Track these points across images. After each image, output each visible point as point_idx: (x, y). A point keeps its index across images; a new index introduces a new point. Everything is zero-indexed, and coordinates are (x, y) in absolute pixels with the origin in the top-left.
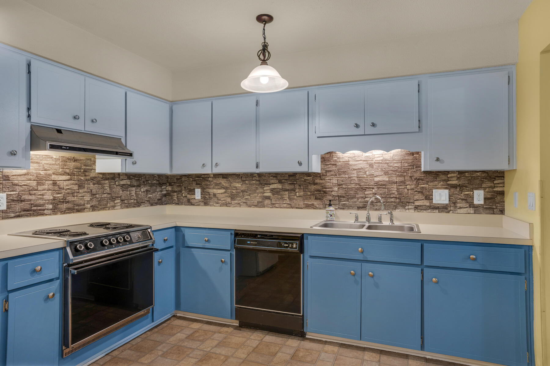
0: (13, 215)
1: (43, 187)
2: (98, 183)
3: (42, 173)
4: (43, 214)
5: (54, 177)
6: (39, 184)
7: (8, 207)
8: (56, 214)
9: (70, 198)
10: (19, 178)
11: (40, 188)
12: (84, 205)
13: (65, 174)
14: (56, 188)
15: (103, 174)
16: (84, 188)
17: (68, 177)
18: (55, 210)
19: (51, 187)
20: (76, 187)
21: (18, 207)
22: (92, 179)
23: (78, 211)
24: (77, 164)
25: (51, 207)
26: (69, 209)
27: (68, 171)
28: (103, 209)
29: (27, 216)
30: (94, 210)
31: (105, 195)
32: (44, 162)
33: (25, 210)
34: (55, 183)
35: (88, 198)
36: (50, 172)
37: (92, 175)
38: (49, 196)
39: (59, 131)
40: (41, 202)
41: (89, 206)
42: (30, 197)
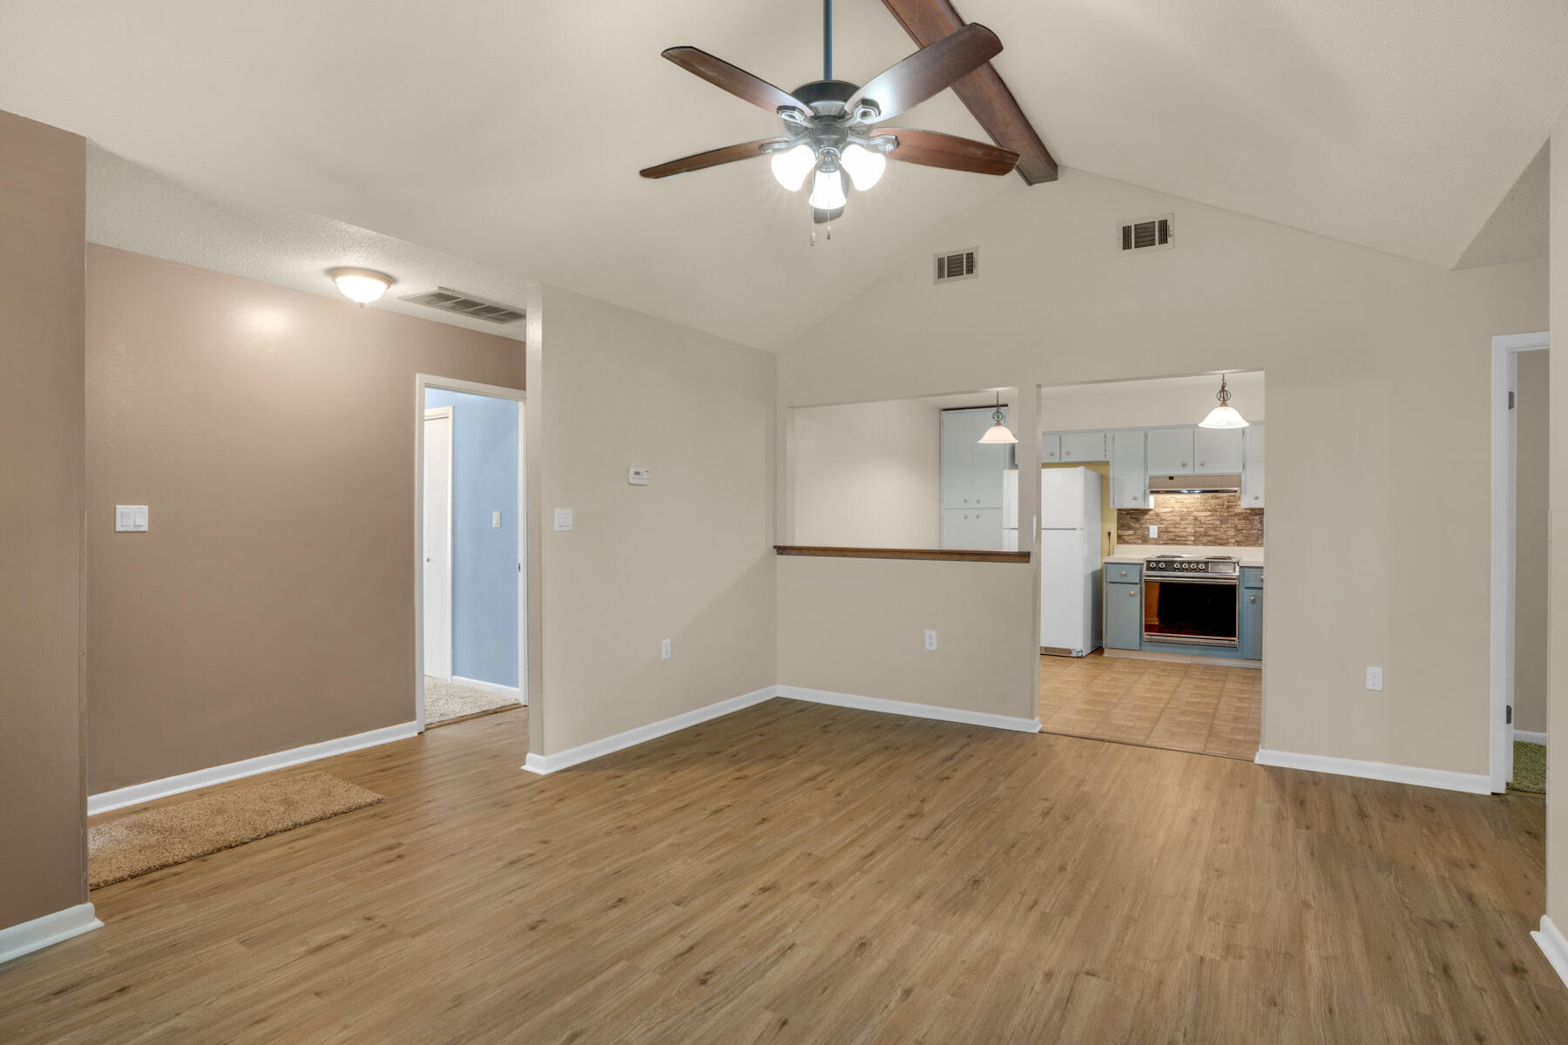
0: (1162, 542)
1: (1186, 522)
2: (1245, 518)
3: (1184, 510)
4: (1185, 544)
5: (1196, 514)
6: (1182, 519)
7: (1159, 536)
8: (1197, 545)
9: (1211, 532)
10: (1167, 515)
11: (1183, 522)
12: (1228, 539)
13: (1207, 510)
14: (1198, 523)
15: (1251, 509)
16: (1227, 523)
17: (1209, 513)
18: (1196, 542)
19: (1192, 521)
20: (1218, 523)
21: (1165, 536)
22: (1237, 515)
23: (1221, 545)
24: (1220, 501)
25: (1193, 538)
26: (1210, 542)
27: (1209, 508)
28: (1253, 545)
29: (1172, 544)
30: (1239, 545)
31: (1255, 531)
32: (1186, 501)
33: (1170, 540)
34: (1196, 519)
35: (1232, 532)
36: (1192, 509)
37: (1237, 510)
38: (1190, 530)
39: (1171, 478)
40: (1185, 534)
41: (1233, 541)
42: (1175, 530)
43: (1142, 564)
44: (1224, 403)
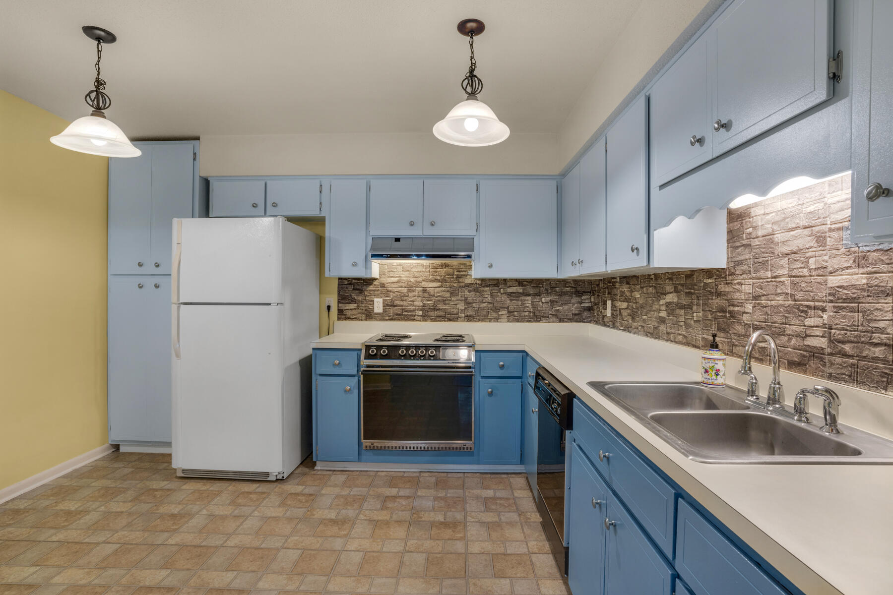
0: (387, 318)
1: (414, 293)
2: (476, 290)
3: (412, 280)
4: (413, 320)
5: (425, 284)
6: (409, 291)
7: (384, 311)
8: (426, 321)
9: (441, 306)
10: (393, 285)
11: (411, 294)
12: (457, 313)
13: (436, 280)
14: (426, 295)
15: (482, 280)
16: (457, 295)
17: (439, 284)
18: (425, 317)
19: (420, 293)
20: (448, 295)
21: (392, 311)
22: (467, 285)
23: (450, 320)
24: (450, 270)
25: (420, 313)
26: (439, 317)
27: (438, 278)
28: (483, 320)
29: (399, 320)
30: (469, 320)
31: (485, 305)
32: (414, 270)
33: (397, 315)
34: (424, 290)
35: (461, 306)
36: (420, 279)
37: (468, 281)
38: (418, 303)
39: (397, 240)
40: (412, 308)
41: (463, 315)
42: (402, 303)
43: (360, 350)
44: (472, 95)
